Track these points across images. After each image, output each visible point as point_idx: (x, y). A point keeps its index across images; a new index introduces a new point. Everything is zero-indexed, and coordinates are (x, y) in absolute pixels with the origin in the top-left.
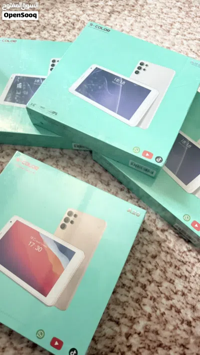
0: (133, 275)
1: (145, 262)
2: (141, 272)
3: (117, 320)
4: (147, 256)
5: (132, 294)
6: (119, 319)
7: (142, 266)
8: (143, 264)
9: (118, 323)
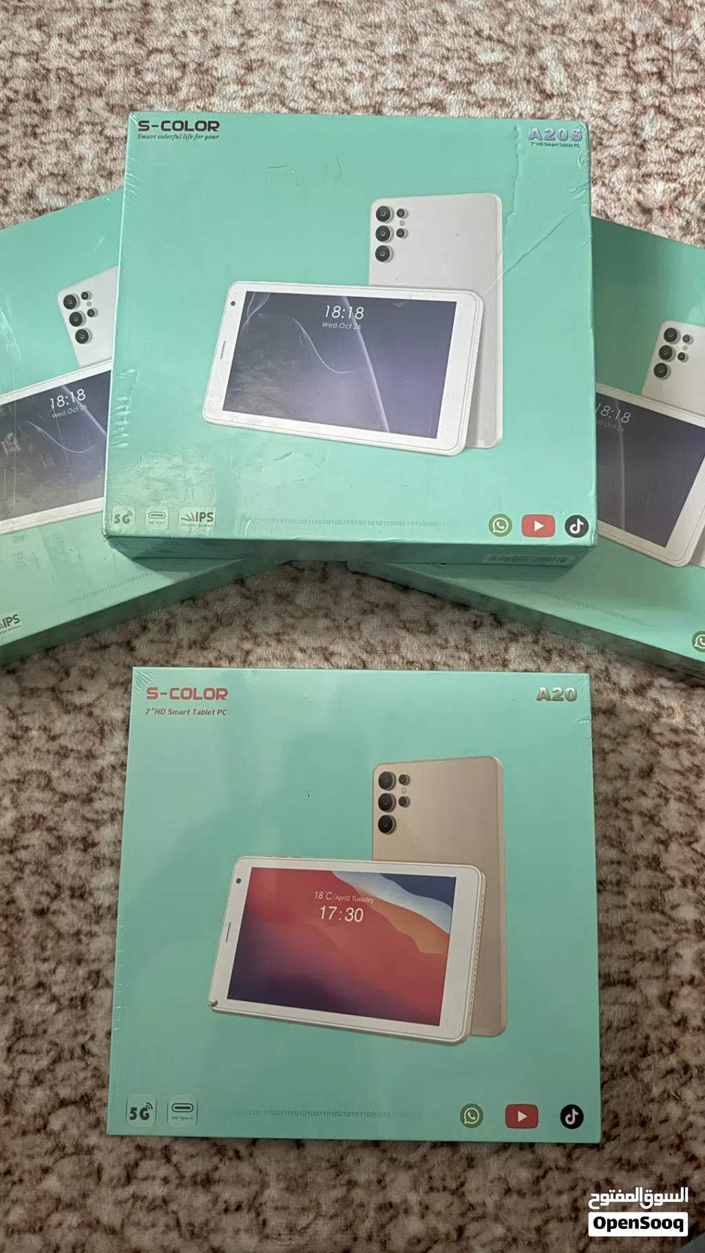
0: (612, 846)
1: (629, 799)
2: (631, 829)
3: (624, 976)
4: (627, 779)
5: (631, 895)
6: (627, 972)
7: (626, 811)
8: (627, 805)
9: (629, 983)
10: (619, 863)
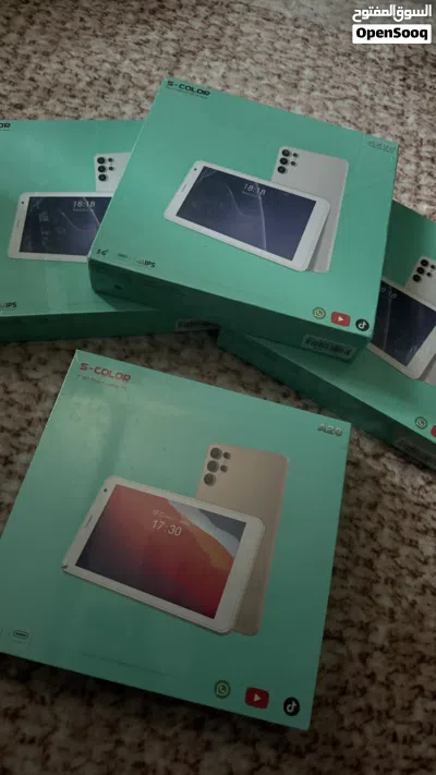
1: (359, 519)
2: (358, 538)
3: (337, 635)
4: (360, 507)
5: (351, 581)
6: (341, 632)
7: (356, 526)
8: (358, 523)
9: (341, 640)
10: (347, 558)
